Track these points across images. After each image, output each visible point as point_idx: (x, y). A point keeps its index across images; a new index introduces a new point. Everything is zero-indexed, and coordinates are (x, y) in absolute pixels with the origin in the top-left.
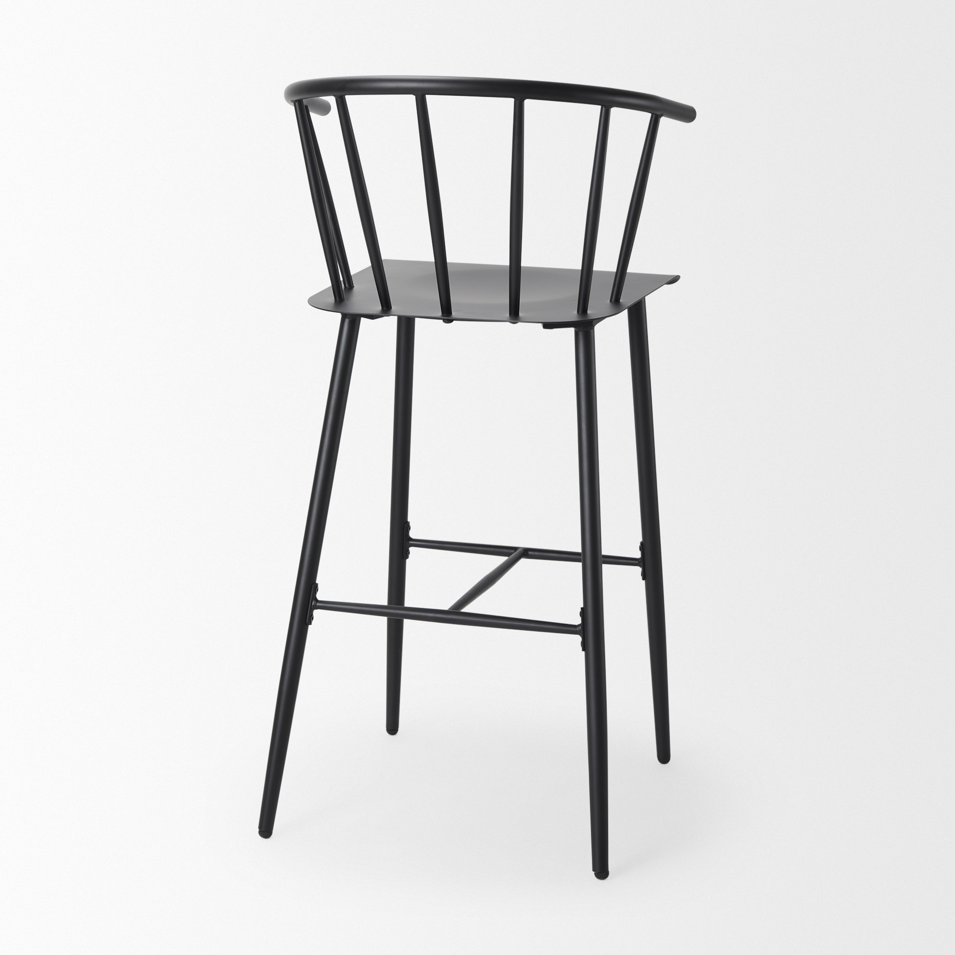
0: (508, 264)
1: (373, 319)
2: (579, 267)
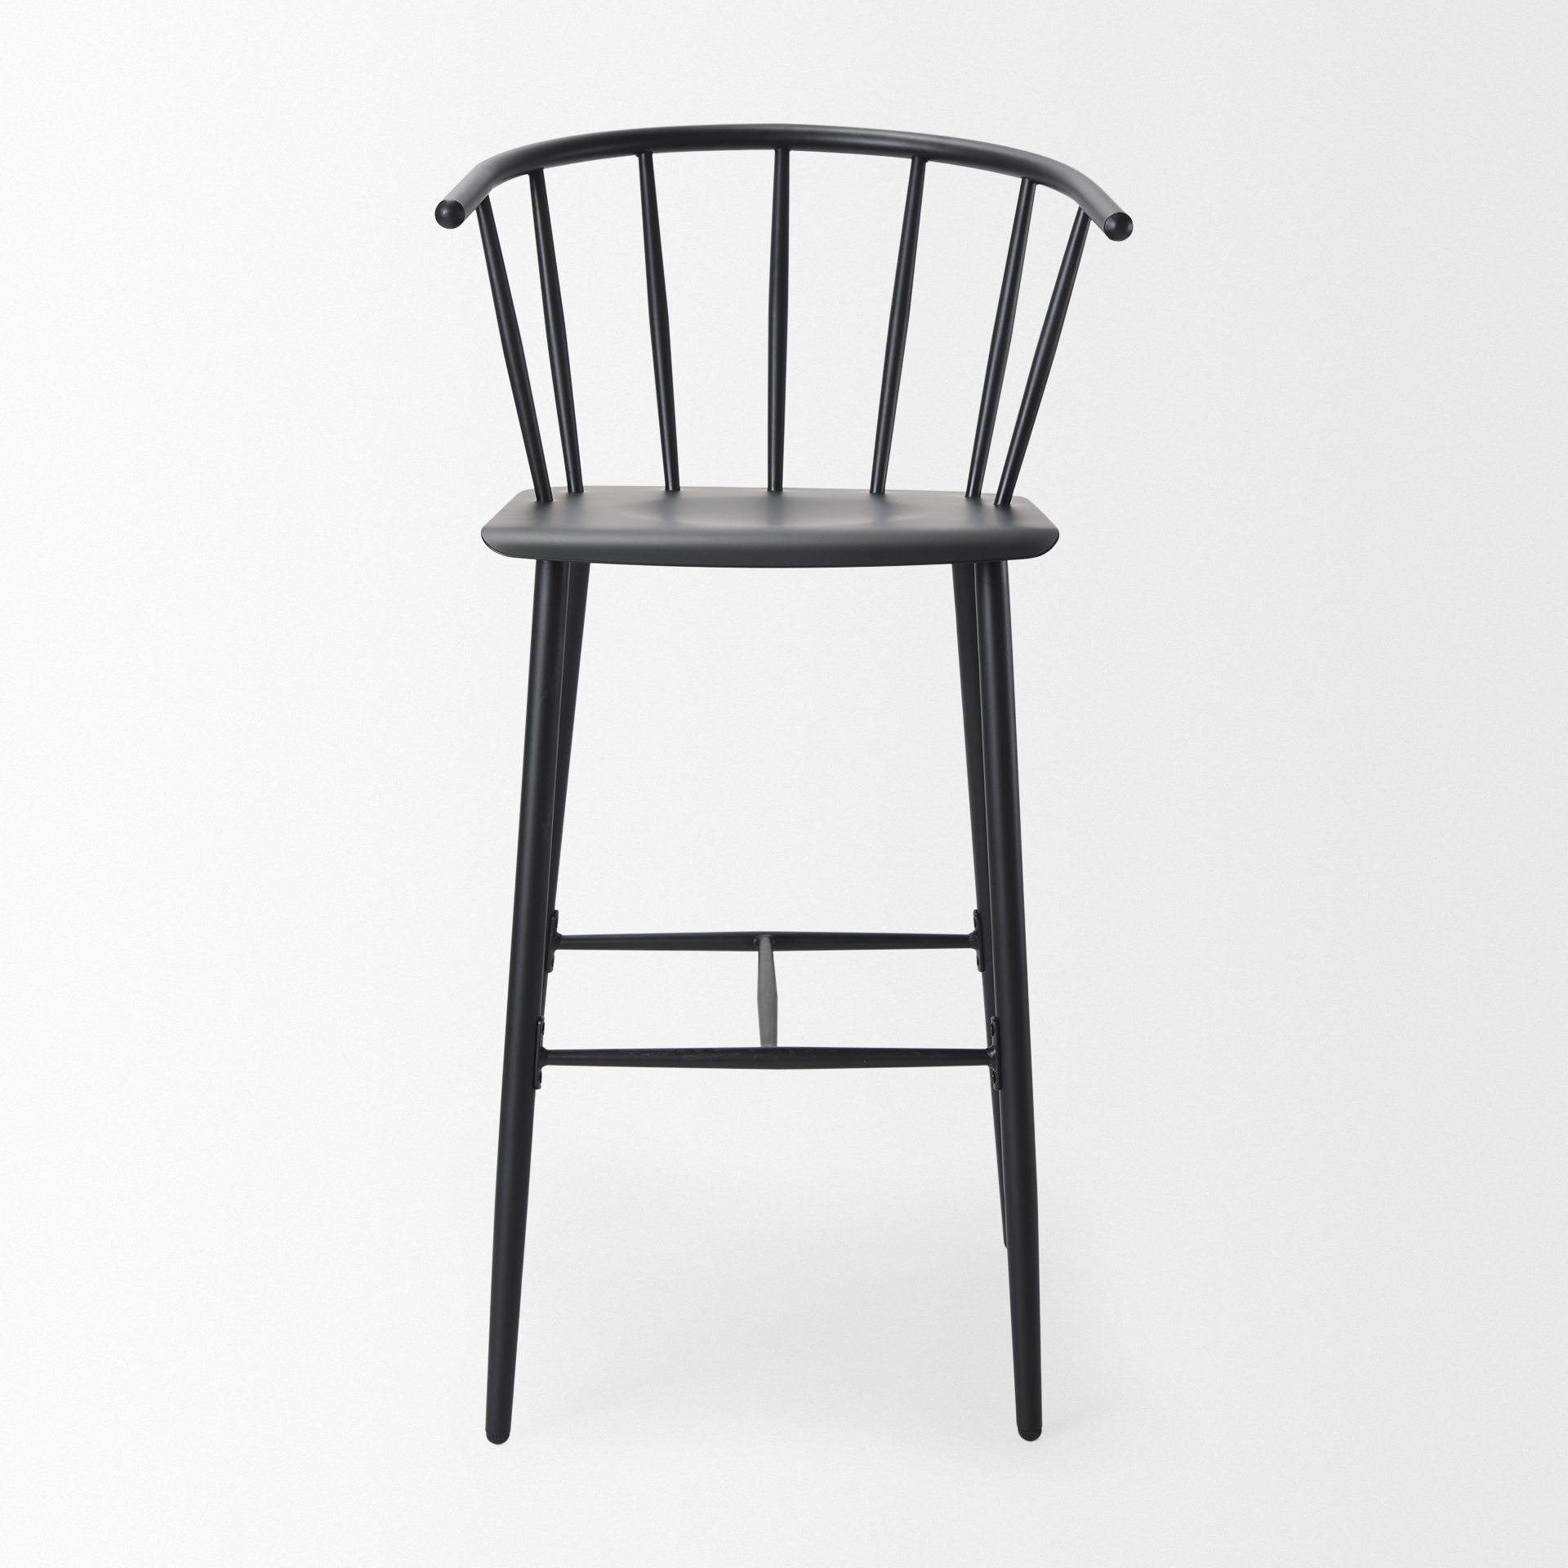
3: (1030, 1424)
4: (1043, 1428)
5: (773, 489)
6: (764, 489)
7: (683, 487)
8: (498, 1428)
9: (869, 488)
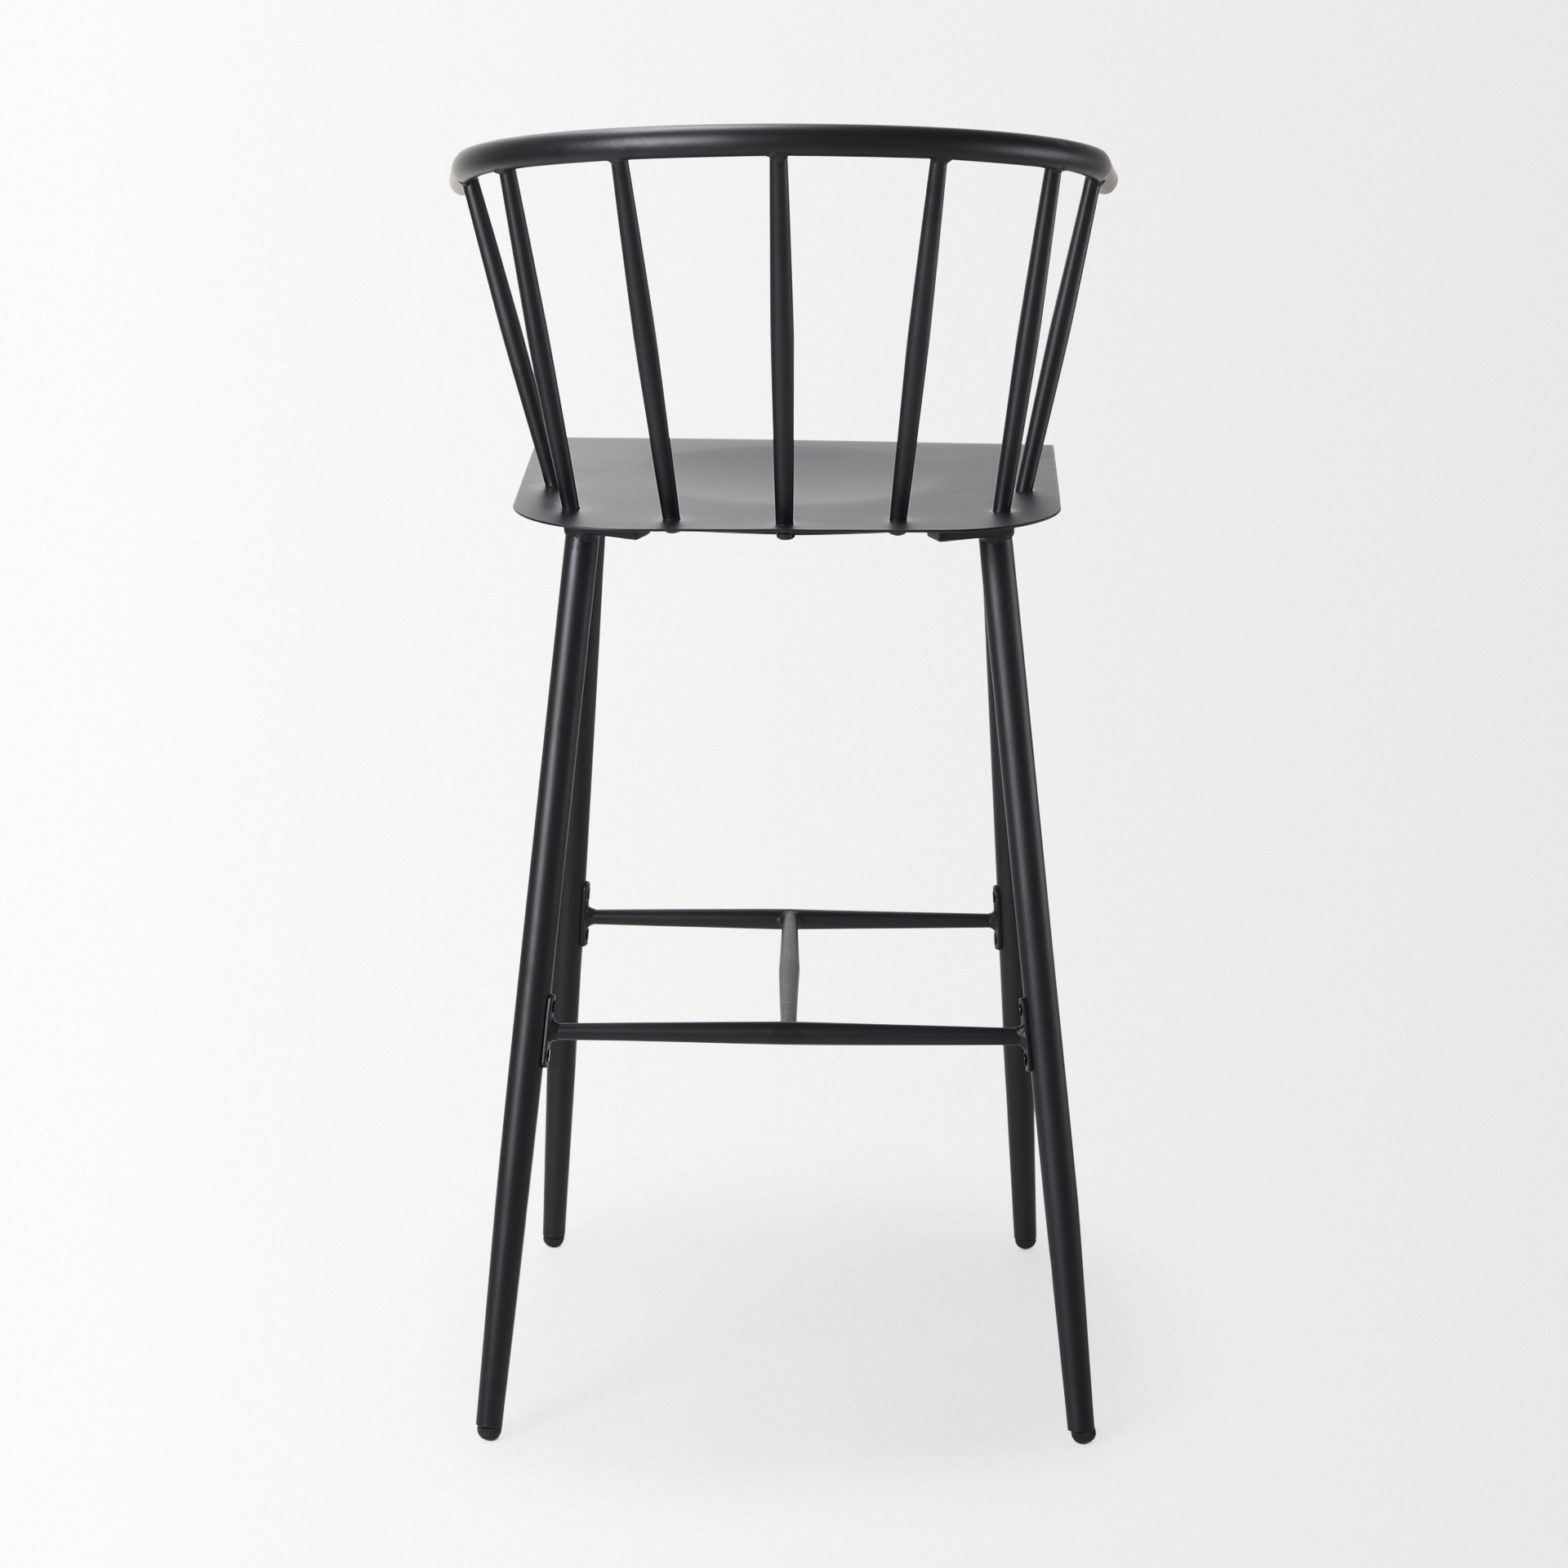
0: (771, 437)
1: (636, 538)
2: (893, 437)
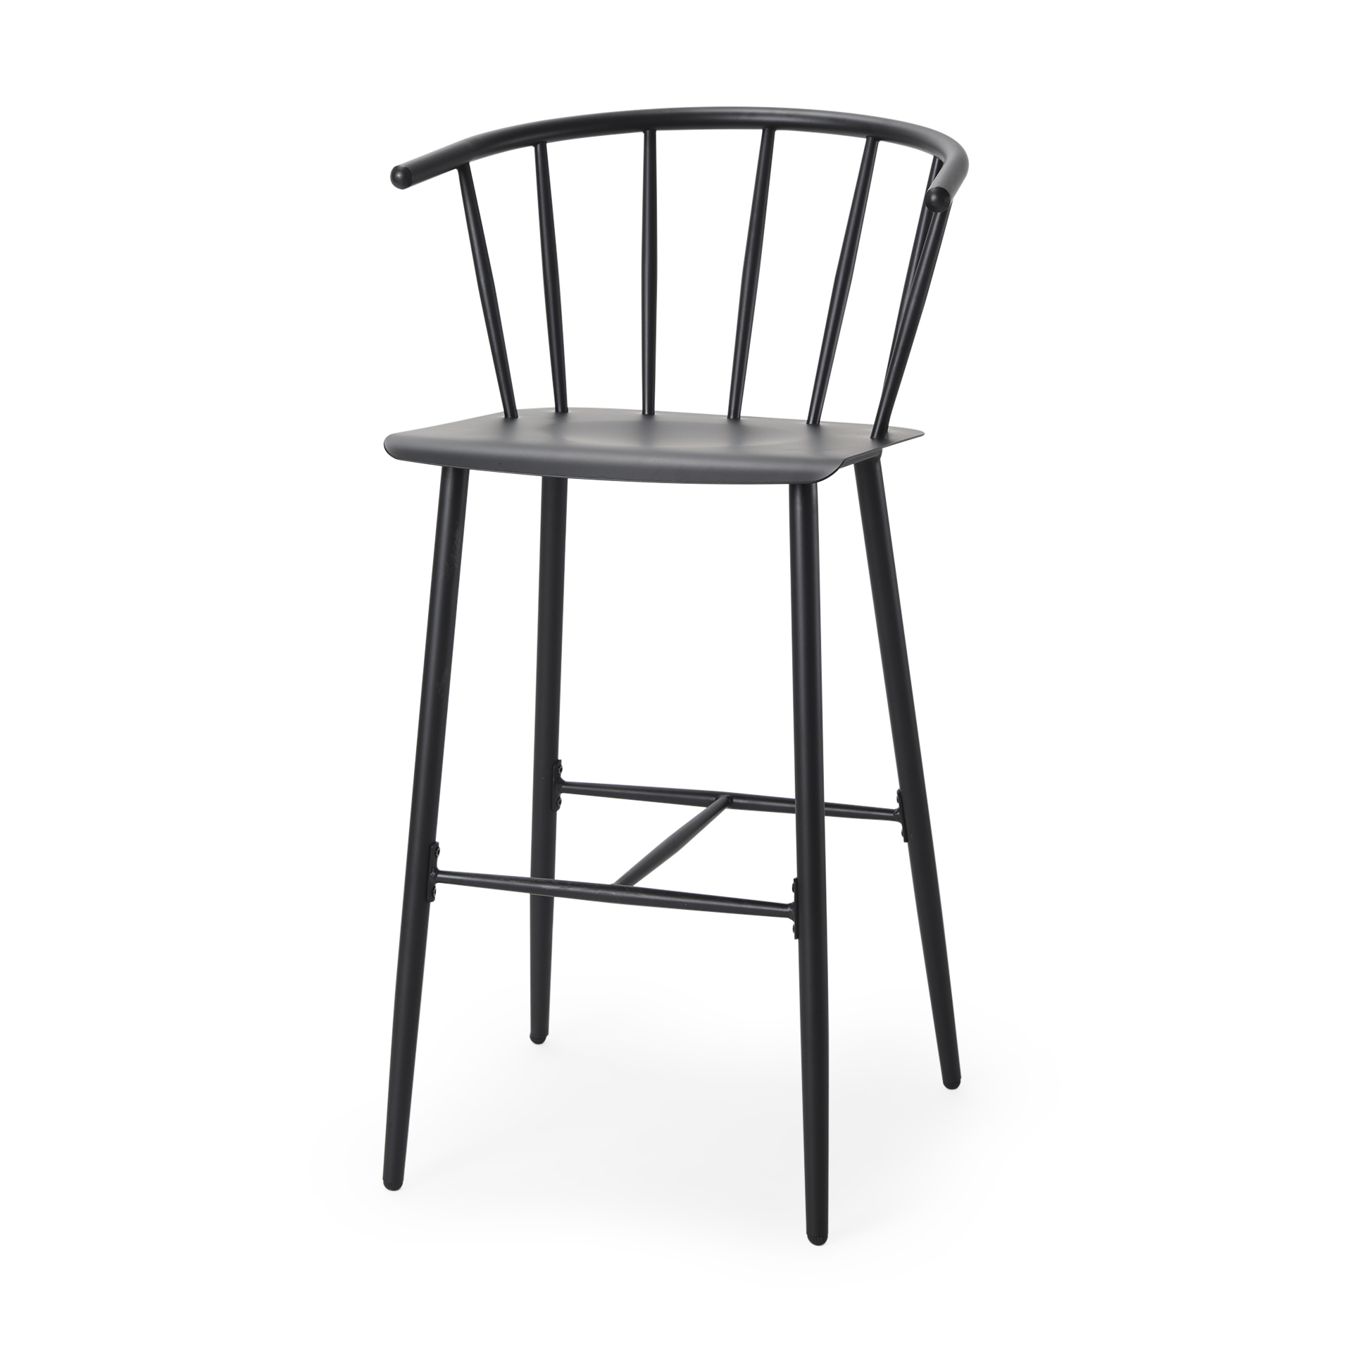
3: (818, 1231)
4: (829, 1235)
5: (732, 417)
6: (725, 416)
7: (658, 412)
8: (393, 1177)
9: (806, 419)
